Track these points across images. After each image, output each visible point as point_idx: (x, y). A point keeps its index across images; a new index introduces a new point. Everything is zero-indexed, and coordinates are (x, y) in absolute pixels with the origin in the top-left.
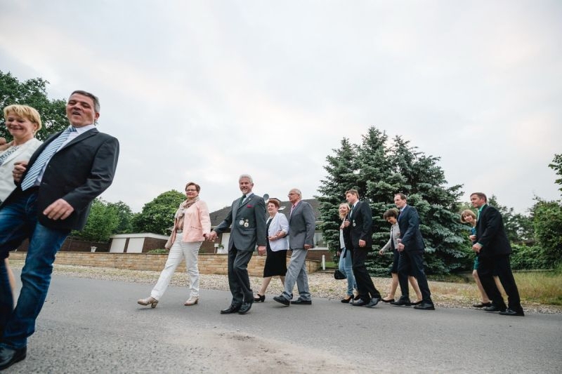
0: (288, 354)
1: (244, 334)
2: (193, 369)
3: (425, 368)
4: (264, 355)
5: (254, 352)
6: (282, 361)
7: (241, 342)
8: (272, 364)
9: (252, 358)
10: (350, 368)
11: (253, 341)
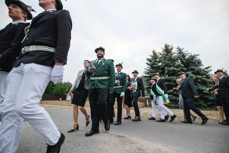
0: (142, 145)
2: (103, 150)
4: (132, 145)
5: (127, 144)
6: (140, 149)
8: (136, 150)
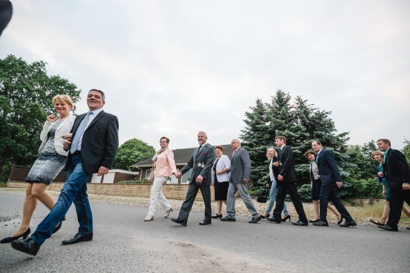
0: (220, 258)
1: (187, 242)
2: (151, 267)
3: (322, 270)
4: (202, 258)
5: (195, 256)
6: (215, 263)
7: (185, 248)
8: (208, 265)
9: (193, 260)
10: (265, 269)
11: (193, 247)
